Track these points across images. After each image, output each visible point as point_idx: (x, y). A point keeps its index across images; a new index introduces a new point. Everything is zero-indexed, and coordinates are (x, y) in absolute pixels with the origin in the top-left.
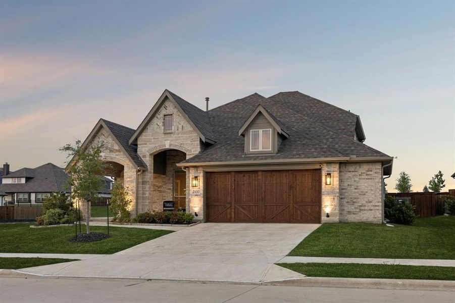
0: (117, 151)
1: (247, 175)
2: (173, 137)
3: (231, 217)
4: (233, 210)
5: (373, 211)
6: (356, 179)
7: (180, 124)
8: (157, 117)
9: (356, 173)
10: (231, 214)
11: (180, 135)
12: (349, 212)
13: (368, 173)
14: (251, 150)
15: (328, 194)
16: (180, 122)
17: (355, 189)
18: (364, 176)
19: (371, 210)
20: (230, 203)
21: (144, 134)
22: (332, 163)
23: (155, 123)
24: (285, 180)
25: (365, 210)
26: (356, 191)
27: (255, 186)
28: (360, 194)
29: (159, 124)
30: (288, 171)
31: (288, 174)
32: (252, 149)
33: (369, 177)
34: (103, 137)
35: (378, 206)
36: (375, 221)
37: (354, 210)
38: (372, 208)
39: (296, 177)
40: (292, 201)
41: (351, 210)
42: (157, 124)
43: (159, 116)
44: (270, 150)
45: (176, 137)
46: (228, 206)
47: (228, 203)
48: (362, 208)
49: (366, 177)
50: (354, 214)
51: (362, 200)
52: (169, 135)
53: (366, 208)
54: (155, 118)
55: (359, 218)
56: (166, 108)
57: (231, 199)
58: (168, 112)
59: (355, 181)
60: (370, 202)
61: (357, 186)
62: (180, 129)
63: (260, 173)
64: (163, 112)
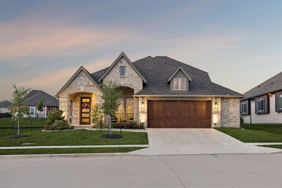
0: (91, 86)
1: (171, 103)
2: (126, 79)
3: (162, 125)
4: (163, 121)
5: (236, 122)
6: (228, 106)
7: (130, 73)
8: (116, 67)
9: (228, 103)
10: (162, 123)
11: (130, 79)
12: (224, 122)
13: (234, 103)
14: (174, 89)
15: (216, 113)
16: (129, 71)
17: (228, 111)
18: (231, 105)
19: (235, 121)
20: (162, 118)
21: (107, 76)
22: (217, 98)
23: (114, 71)
24: (192, 105)
25: (232, 121)
26: (228, 112)
27: (176, 108)
28: (230, 114)
29: (117, 71)
30: (194, 101)
31: (193, 103)
32: (175, 89)
33: (234, 105)
34: (82, 77)
35: (238, 119)
36: (237, 127)
37: (227, 122)
38: (235, 120)
39: (198, 105)
40: (195, 117)
41: (225, 122)
42: (116, 72)
43: (117, 67)
44: (185, 89)
45: (128, 80)
46: (161, 119)
47: (160, 118)
48: (230, 120)
49: (233, 105)
50: (227, 123)
51: (231, 117)
52: (123, 78)
53: (232, 120)
54: (114, 68)
55: (228, 125)
56: (121, 62)
57: (162, 115)
58: (123, 65)
59: (227, 107)
60: (235, 118)
61: (228, 110)
62: (130, 75)
63: (178, 102)
64: (120, 65)
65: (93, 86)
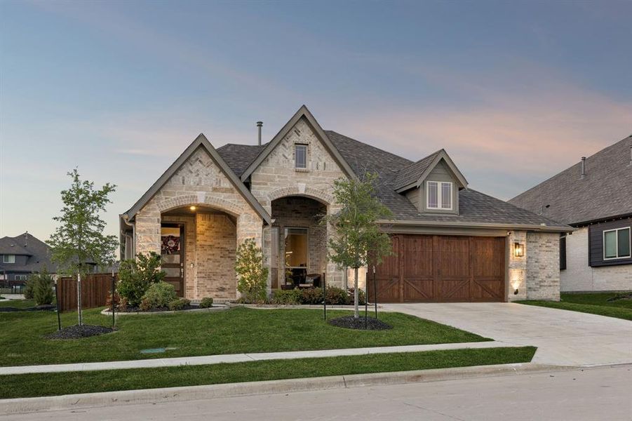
0: (226, 190)
1: (419, 240)
2: (311, 178)
3: (399, 297)
4: (402, 286)
5: (552, 288)
6: (537, 251)
7: (321, 161)
8: (283, 145)
9: (537, 244)
10: (399, 291)
11: (320, 176)
12: (530, 288)
13: (548, 244)
14: (428, 208)
15: (516, 267)
16: (317, 156)
17: (536, 262)
18: (544, 248)
19: (550, 286)
20: (398, 277)
21: (262, 167)
22: (519, 230)
23: (281, 154)
24: (464, 248)
25: (544, 286)
26: (537, 264)
27: (429, 255)
28: (540, 268)
29: (286, 155)
30: (468, 237)
31: (467, 241)
32: (429, 206)
33: (548, 249)
34: (200, 164)
35: (557, 282)
36: (557, 300)
37: (535, 286)
38: (552, 284)
39: (476, 245)
40: (472, 275)
41: (532, 286)
42: (284, 156)
43: (286, 144)
44: (451, 209)
45: (314, 179)
46: (396, 280)
47: (396, 277)
48: (542, 284)
49: (546, 249)
50: (535, 290)
51: (542, 276)
52: (303, 174)
53: (546, 284)
54: (281, 146)
55: (538, 295)
56: (298, 132)
57: (399, 271)
58: (301, 139)
59: (535, 253)
60: (550, 277)
61: (538, 259)
62: (321, 168)
63: (435, 238)
64: (294, 138)
65: (231, 191)
